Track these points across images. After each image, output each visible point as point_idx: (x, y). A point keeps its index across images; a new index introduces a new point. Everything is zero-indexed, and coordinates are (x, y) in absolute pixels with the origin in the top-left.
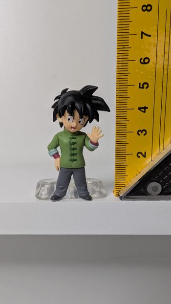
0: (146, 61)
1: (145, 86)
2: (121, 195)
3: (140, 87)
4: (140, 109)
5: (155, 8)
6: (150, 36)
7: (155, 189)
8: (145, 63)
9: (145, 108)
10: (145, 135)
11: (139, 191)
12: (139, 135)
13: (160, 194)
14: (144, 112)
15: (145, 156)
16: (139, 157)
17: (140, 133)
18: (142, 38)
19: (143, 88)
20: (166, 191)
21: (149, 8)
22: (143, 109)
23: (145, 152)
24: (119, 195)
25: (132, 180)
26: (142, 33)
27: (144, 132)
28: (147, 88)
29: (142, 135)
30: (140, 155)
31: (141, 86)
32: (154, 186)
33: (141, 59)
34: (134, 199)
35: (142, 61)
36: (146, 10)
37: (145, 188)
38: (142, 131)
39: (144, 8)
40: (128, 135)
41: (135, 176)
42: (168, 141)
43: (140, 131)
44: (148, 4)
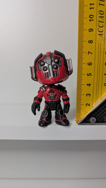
0: (90, 64)
3: (88, 75)
4: (87, 85)
5: (94, 42)
6: (92, 53)
7: (93, 120)
9: (90, 84)
10: (89, 96)
11: (86, 121)
12: (87, 96)
13: (95, 122)
15: (89, 105)
16: (87, 106)
17: (87, 95)
18: (88, 54)
19: (89, 75)
20: (98, 121)
21: (91, 42)
22: (89, 85)
23: (90, 104)
24: (77, 122)
25: (84, 116)
26: (89, 52)
27: (89, 95)
28: (91, 76)
29: (88, 96)
30: (87, 105)
32: (93, 119)
34: (84, 125)
35: (89, 64)
37: (89, 120)
38: (88, 95)
39: (90, 42)
40: (82, 96)
41: (85, 114)
42: (99, 99)
43: (87, 94)
44: (91, 41)
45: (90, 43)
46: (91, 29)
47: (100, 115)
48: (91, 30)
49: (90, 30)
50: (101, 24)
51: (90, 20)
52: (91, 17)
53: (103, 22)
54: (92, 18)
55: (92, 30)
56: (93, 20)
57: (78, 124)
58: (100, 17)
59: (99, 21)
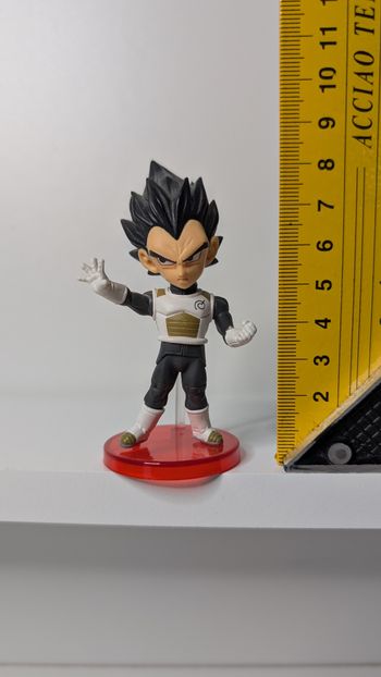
0: (328, 246)
1: (326, 285)
2: (286, 463)
3: (317, 288)
4: (317, 322)
5: (339, 164)
6: (332, 207)
7: (341, 454)
8: (324, 249)
9: (327, 321)
10: (326, 364)
11: (314, 458)
12: (317, 364)
13: (349, 463)
14: (325, 327)
15: (326, 399)
16: (317, 400)
17: (318, 361)
18: (319, 209)
19: (323, 288)
20: (360, 458)
21: (329, 165)
22: (323, 322)
23: (327, 393)
24: (282, 463)
25: (306, 438)
26: (320, 202)
27: (325, 360)
28: (329, 289)
29: (321, 364)
30: (318, 397)
31: (320, 286)
32: (338, 449)
33: (319, 243)
34: (306, 470)
35: (321, 246)
36: (326, 166)
37: (326, 452)
38: (321, 359)
39: (322, 165)
40: (298, 364)
41: (310, 433)
42: (364, 376)
43: (317, 357)
44: (329, 161)
45: (325, 170)
46: (327, 119)
47: (368, 434)
48: (327, 122)
49: (324, 123)
50: (363, 101)
51: (323, 87)
52: (325, 74)
53: (371, 93)
54: (331, 78)
55: (331, 123)
56: (334, 86)
57: (286, 468)
58: (359, 74)
59: (355, 90)
